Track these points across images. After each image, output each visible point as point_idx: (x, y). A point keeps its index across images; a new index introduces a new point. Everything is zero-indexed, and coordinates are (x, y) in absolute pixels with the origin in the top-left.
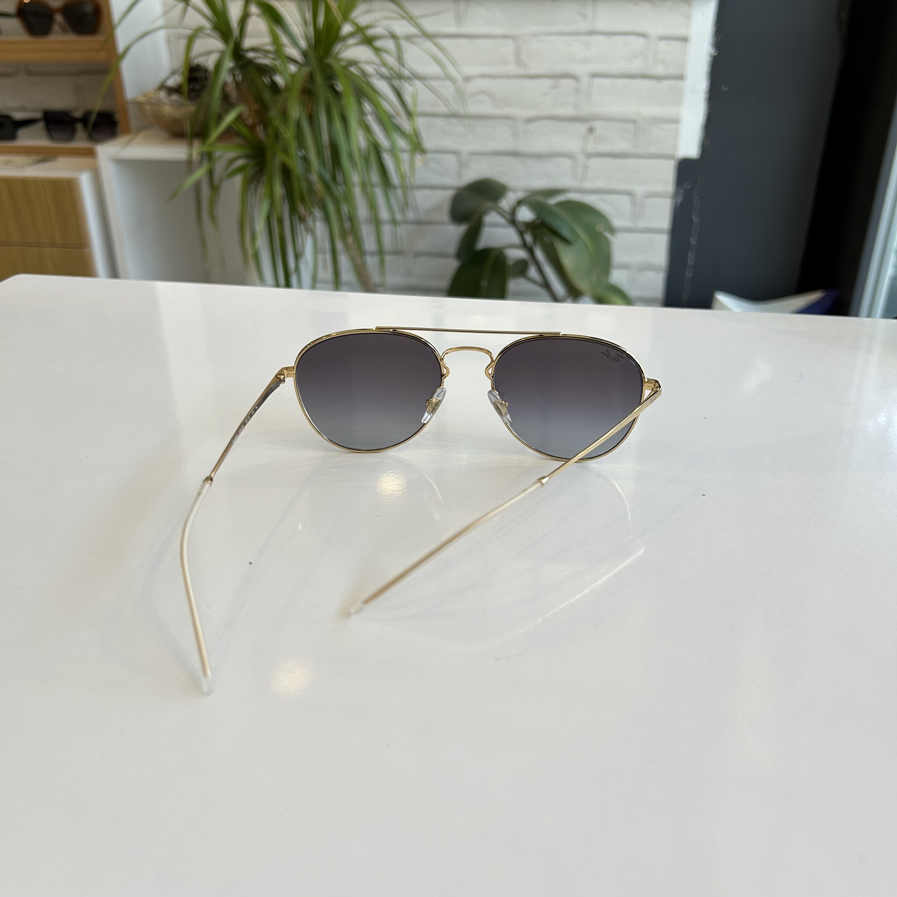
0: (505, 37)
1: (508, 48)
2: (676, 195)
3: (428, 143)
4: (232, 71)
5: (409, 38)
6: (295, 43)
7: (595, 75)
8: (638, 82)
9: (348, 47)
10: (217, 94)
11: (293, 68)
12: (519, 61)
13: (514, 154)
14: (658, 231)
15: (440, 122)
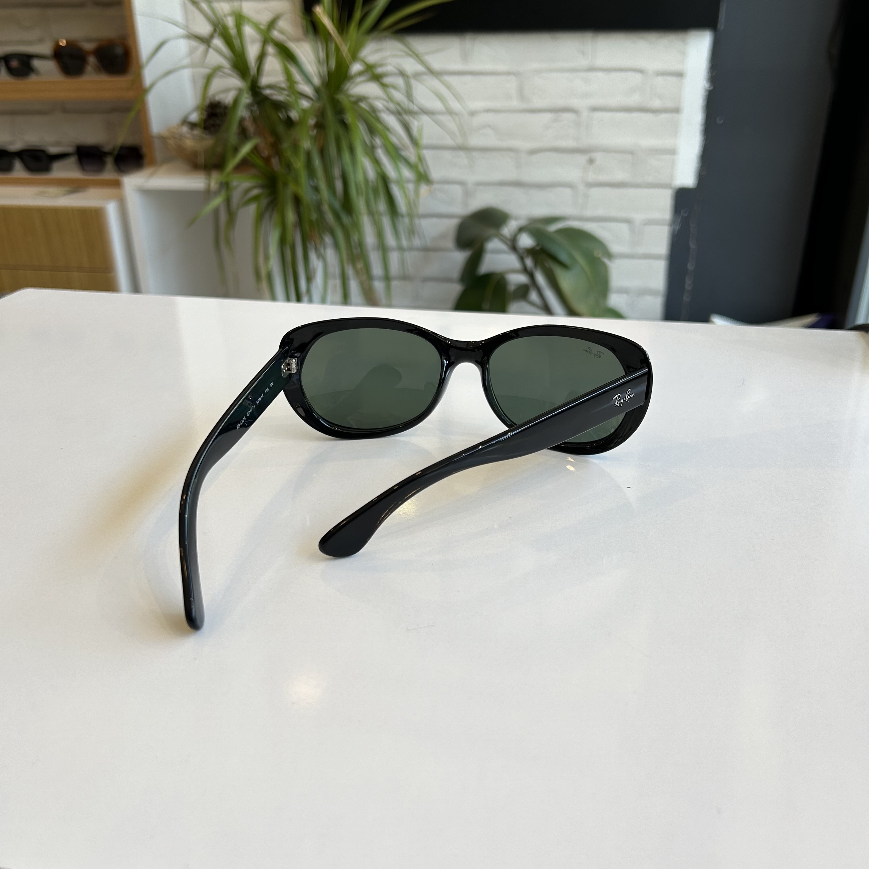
0: (508, 73)
1: (512, 84)
2: (673, 222)
3: (435, 174)
4: (249, 107)
5: (417, 75)
6: (308, 80)
7: (595, 109)
8: (636, 115)
9: (357, 84)
10: (234, 128)
11: (305, 104)
12: (522, 96)
13: (518, 184)
14: (656, 257)
15: (447, 155)
